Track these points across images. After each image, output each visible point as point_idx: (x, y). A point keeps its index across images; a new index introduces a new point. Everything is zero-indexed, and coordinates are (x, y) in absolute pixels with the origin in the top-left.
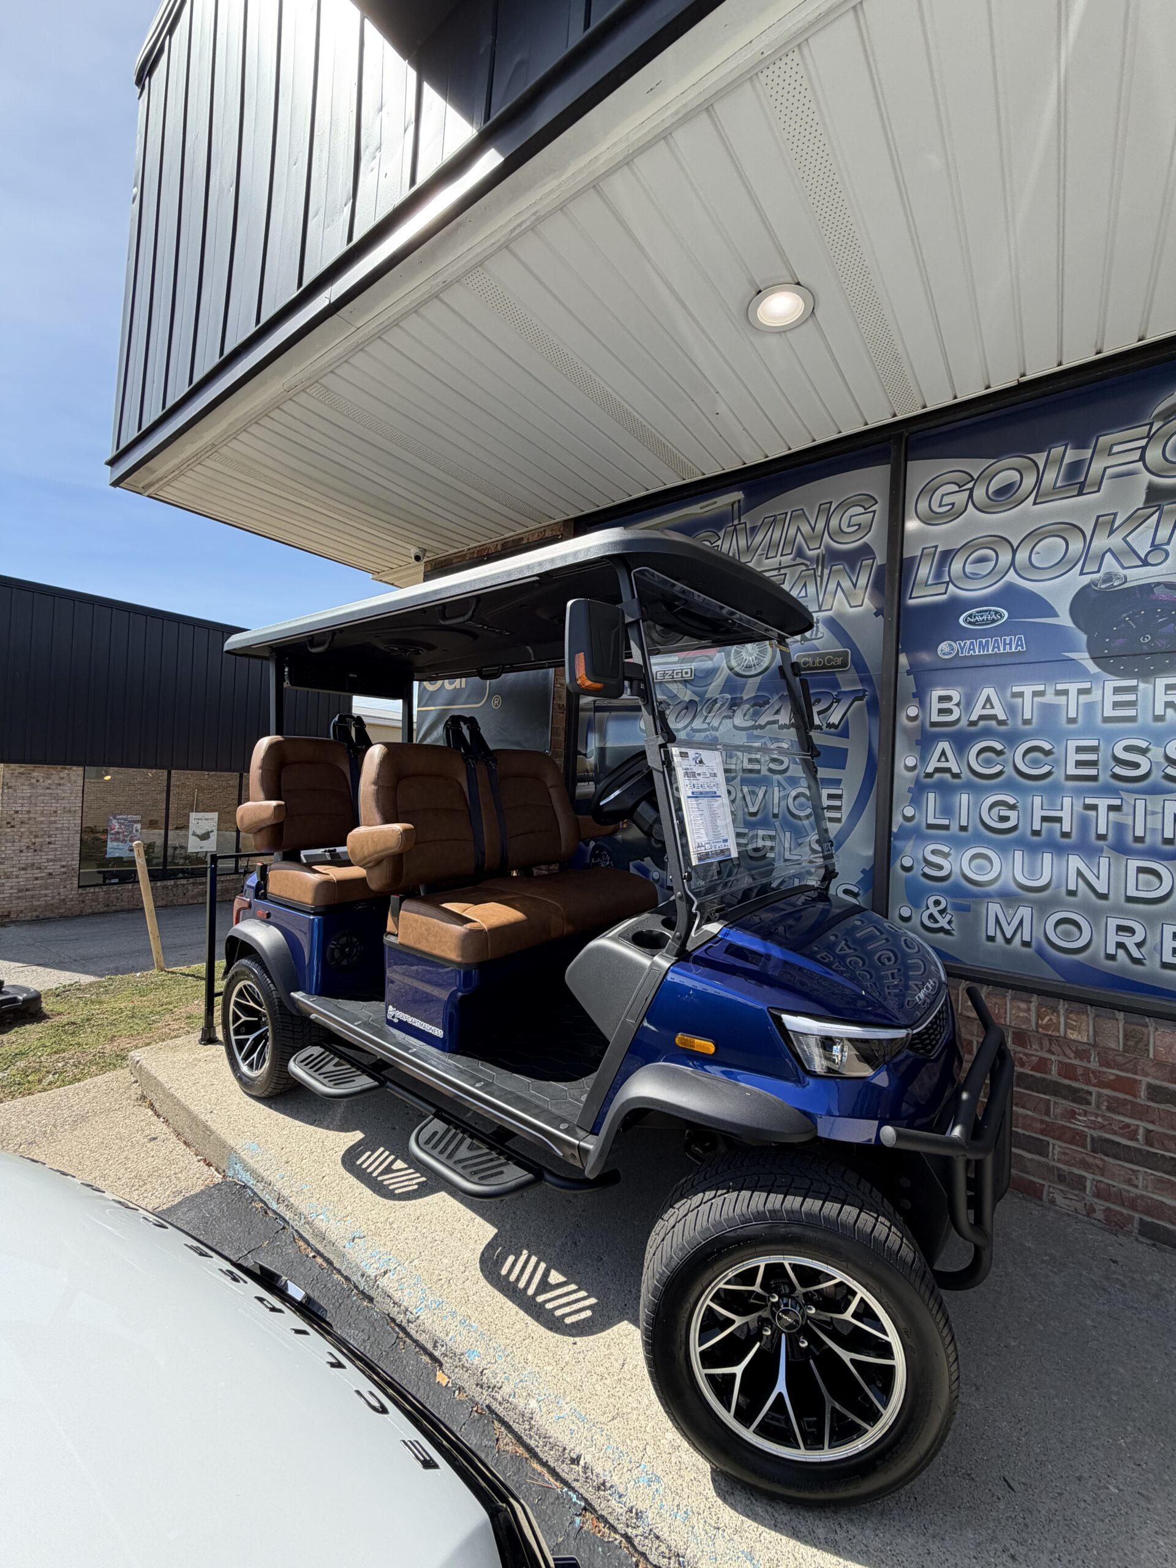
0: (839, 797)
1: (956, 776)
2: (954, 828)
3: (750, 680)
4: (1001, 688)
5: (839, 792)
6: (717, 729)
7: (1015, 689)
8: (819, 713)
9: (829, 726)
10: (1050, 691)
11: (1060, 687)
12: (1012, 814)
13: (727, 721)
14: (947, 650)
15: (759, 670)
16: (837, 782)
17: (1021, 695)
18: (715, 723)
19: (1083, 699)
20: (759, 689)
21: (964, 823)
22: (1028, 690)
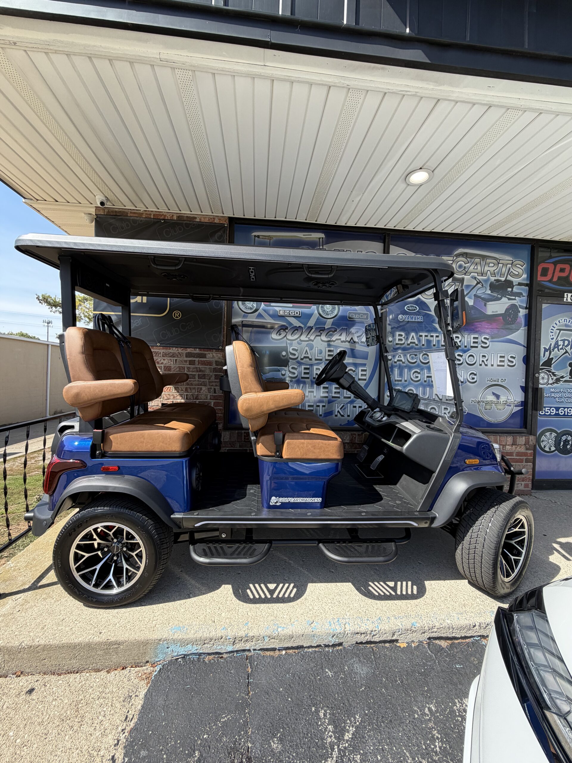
0: (365, 370)
1: (403, 363)
2: (403, 381)
3: (328, 320)
4: (417, 333)
5: (365, 369)
6: (313, 341)
7: (421, 334)
8: (358, 337)
9: (362, 342)
10: (429, 336)
11: (432, 334)
12: (419, 375)
13: (318, 337)
14: (401, 318)
15: (332, 316)
16: (365, 365)
17: (421, 336)
18: (312, 338)
19: (437, 339)
20: (332, 324)
21: (406, 379)
22: (424, 334)
